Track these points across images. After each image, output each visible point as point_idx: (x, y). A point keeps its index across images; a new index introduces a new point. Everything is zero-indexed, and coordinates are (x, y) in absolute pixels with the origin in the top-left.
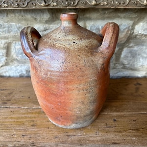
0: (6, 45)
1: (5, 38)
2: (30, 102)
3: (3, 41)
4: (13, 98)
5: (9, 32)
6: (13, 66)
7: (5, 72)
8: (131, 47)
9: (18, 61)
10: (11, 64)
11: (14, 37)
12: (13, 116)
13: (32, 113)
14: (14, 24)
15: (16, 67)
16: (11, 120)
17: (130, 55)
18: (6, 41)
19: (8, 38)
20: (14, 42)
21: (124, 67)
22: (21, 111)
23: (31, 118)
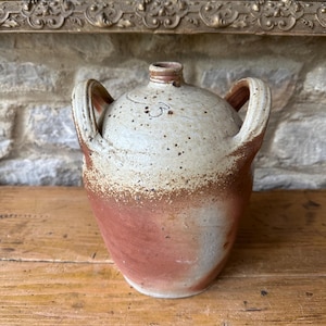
0: (12, 111)
1: (10, 96)
2: (67, 247)
3: (6, 104)
4: (28, 238)
5: (20, 83)
6: (26, 160)
7: (8, 173)
8: (297, 120)
9: (39, 148)
10: (22, 154)
11: (31, 93)
12: (29, 283)
13: (74, 275)
14: (31, 64)
15: (33, 161)
16: (23, 293)
17: (293, 139)
18: (12, 102)
19: (16, 97)
20: (31, 105)
21: (280, 165)
22: (48, 270)
23: (70, 286)
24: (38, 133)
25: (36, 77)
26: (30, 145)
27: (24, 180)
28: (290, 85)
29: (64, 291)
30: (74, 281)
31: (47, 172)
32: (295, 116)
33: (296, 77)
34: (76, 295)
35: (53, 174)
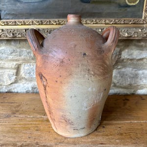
24: (26, 74)
25: (26, 54)
26: (23, 78)
27: (19, 91)
28: (116, 56)
29: (33, 126)
30: (37, 123)
31: (28, 88)
32: (119, 67)
33: (118, 53)
34: (37, 127)
35: (30, 89)
